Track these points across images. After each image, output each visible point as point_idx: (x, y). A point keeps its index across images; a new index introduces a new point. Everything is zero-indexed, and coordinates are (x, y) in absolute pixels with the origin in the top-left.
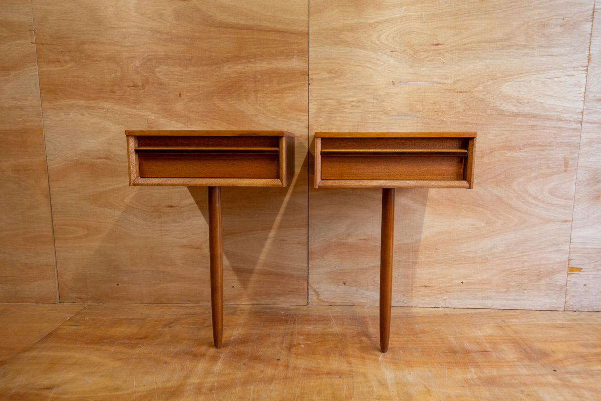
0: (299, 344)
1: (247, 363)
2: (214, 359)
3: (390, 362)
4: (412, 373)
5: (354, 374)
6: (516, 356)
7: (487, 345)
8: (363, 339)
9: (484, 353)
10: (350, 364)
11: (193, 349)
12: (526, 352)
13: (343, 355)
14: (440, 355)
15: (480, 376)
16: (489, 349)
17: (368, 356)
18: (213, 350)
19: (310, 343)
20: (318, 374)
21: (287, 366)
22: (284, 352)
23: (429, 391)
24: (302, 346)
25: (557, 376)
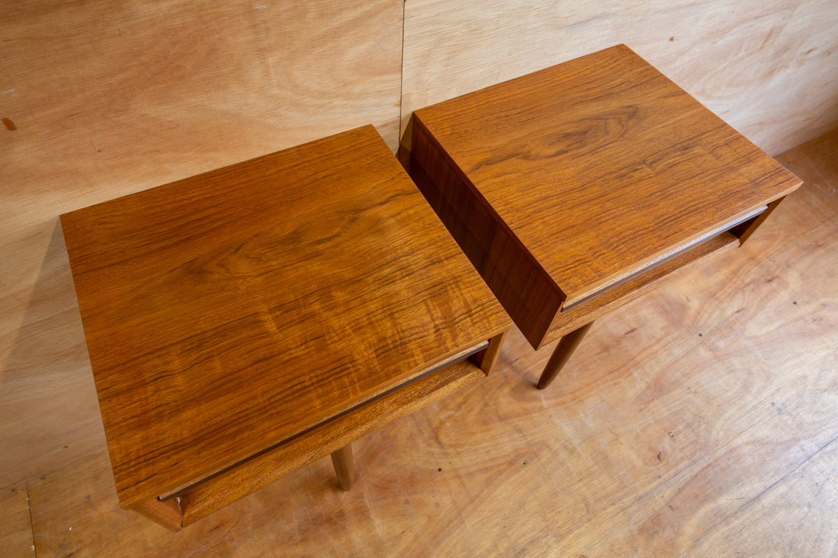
0: (442, 423)
1: (408, 497)
2: (362, 514)
3: (557, 404)
4: (587, 413)
5: (535, 448)
6: (660, 325)
7: (628, 317)
8: (505, 371)
9: (634, 333)
10: (520, 431)
11: (319, 509)
12: (665, 311)
13: (503, 418)
14: (595, 361)
15: (647, 382)
16: (634, 325)
17: (529, 405)
18: (345, 497)
19: (452, 412)
20: (500, 473)
21: (459, 477)
22: (436, 450)
23: (617, 437)
24: (448, 424)
25: (705, 344)
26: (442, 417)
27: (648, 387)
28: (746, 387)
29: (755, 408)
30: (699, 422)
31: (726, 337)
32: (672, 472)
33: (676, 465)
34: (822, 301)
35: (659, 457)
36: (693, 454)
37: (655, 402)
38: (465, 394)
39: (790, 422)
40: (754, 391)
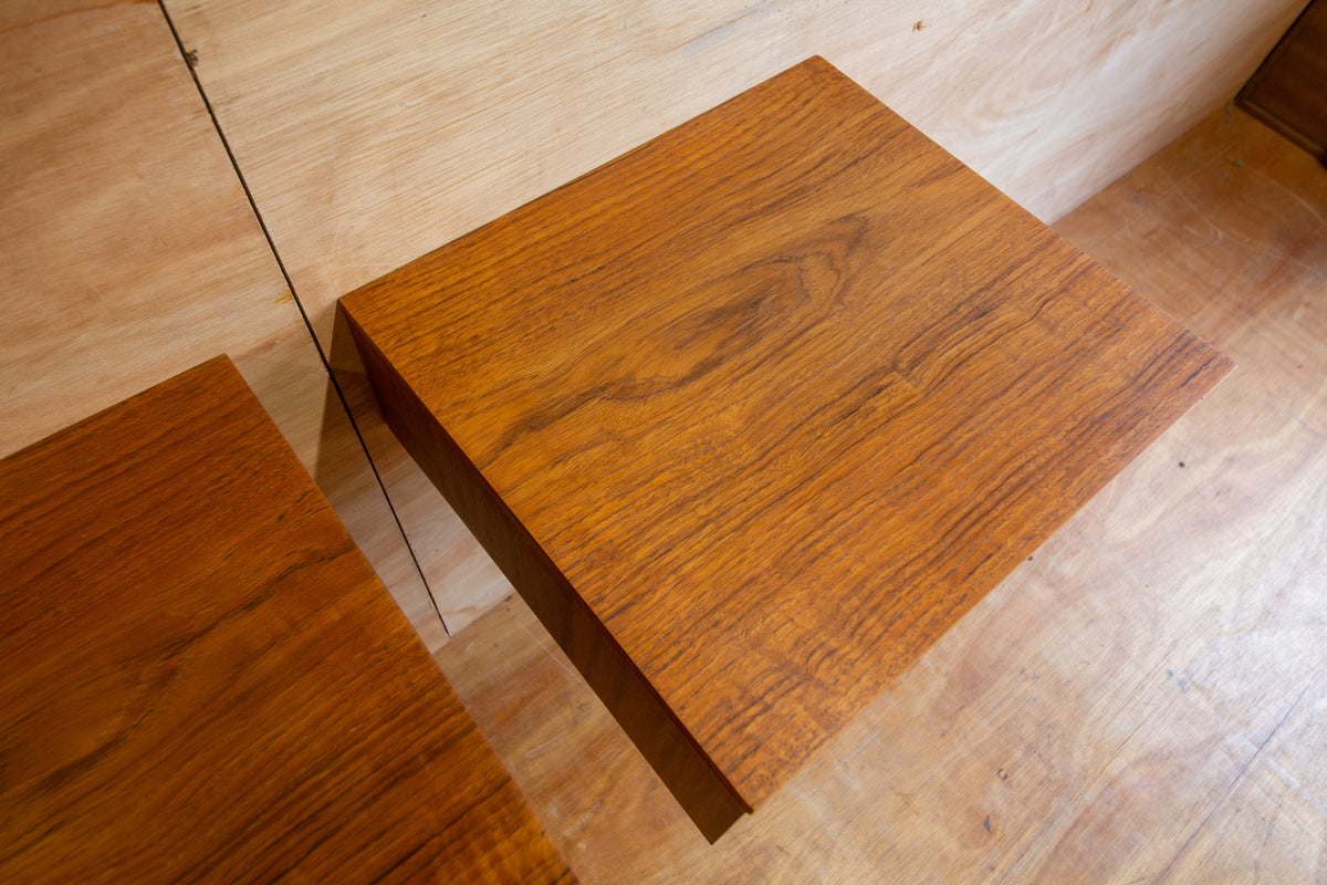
4: (847, 759)
15: (947, 673)
19: (586, 817)
23: (907, 799)
24: (582, 846)
25: (1040, 575)
26: (568, 832)
27: (951, 683)
28: (1120, 650)
29: (1140, 687)
30: (1049, 737)
31: (1073, 554)
32: (1012, 854)
33: (1019, 836)
34: (1226, 452)
35: (987, 824)
36: (1046, 807)
37: (966, 711)
38: (609, 772)
39: (1202, 705)
40: (1135, 654)
